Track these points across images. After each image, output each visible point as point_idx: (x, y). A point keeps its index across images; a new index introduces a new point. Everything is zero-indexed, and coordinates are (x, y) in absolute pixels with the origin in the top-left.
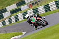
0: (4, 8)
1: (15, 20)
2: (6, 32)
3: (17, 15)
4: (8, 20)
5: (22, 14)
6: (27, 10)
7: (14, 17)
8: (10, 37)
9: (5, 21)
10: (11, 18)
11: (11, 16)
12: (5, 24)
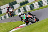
0: (14, 1)
1: (23, 11)
2: (16, 21)
3: (25, 7)
4: (18, 11)
5: (29, 6)
6: (33, 3)
7: (23, 8)
8: (19, 25)
9: (15, 12)
10: (20, 9)
11: (20, 8)
12: (15, 14)
